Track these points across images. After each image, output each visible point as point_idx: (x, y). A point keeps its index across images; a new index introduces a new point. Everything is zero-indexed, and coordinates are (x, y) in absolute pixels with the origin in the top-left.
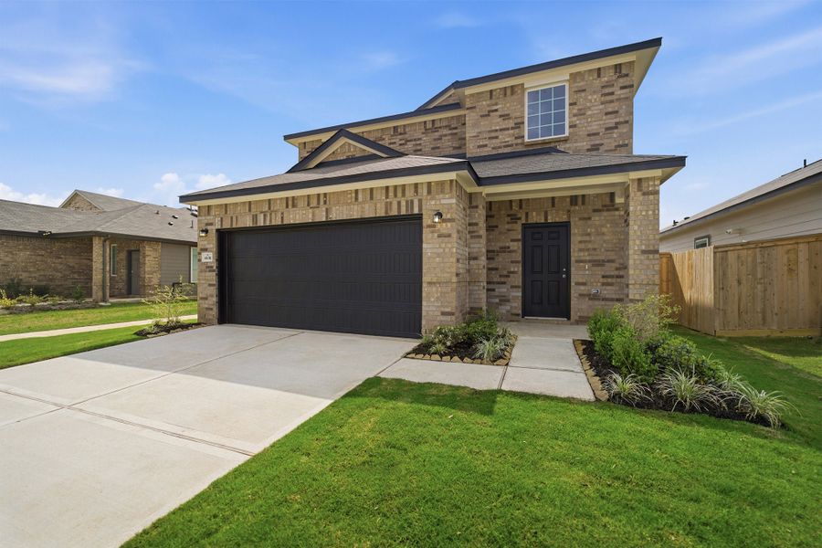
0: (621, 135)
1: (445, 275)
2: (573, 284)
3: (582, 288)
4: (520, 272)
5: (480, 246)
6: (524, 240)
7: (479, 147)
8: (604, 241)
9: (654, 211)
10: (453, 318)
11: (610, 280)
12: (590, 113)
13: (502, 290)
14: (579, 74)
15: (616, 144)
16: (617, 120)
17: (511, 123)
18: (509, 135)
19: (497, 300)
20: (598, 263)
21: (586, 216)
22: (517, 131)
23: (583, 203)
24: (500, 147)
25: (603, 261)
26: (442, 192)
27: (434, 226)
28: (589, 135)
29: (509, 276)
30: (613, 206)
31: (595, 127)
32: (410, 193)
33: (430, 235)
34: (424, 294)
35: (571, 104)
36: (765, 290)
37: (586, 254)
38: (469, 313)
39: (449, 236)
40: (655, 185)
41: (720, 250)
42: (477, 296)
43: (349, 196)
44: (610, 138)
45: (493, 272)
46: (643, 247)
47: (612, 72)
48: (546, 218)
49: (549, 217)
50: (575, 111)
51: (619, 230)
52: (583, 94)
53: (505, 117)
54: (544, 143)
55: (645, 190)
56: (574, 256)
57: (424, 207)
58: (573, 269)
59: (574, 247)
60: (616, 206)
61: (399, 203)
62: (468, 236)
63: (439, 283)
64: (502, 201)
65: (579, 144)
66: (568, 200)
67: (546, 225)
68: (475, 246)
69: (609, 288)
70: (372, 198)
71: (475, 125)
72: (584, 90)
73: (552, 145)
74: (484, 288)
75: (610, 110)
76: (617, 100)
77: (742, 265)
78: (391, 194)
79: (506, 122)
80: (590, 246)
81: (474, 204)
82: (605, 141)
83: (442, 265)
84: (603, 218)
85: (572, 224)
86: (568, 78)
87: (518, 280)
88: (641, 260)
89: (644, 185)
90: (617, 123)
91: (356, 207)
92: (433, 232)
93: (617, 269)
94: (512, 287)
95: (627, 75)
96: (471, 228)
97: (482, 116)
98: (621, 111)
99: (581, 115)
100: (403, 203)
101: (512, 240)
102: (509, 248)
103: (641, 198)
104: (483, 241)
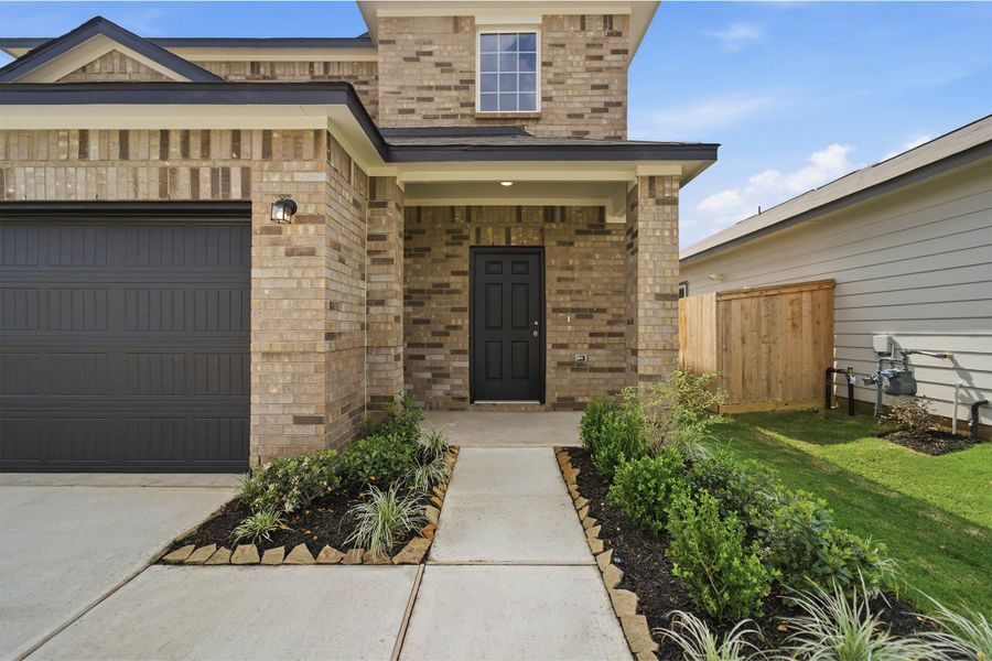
0: (612, 121)
1: (303, 337)
2: (549, 346)
3: (562, 352)
4: (466, 328)
5: (391, 280)
6: (473, 273)
7: (402, 112)
8: (593, 280)
9: (672, 232)
10: (321, 428)
11: (600, 340)
12: (570, 82)
13: (436, 357)
14: (555, 17)
15: (607, 135)
16: (607, 99)
17: (453, 80)
18: (451, 100)
19: (428, 375)
20: (581, 314)
21: (566, 239)
22: (463, 93)
23: (563, 219)
24: (436, 117)
25: (591, 310)
26: (297, 156)
27: (279, 231)
28: (570, 116)
29: (447, 334)
30: (603, 226)
31: (579, 105)
32: (221, 151)
33: (269, 251)
34: (254, 380)
35: (544, 64)
36: (770, 351)
37: (568, 298)
38: (370, 407)
39: (312, 253)
40: (672, 190)
41: (723, 298)
42: (383, 375)
43: (62, 144)
44: (598, 125)
45: (422, 327)
46: (658, 290)
47: (600, 24)
48: (508, 239)
49: (513, 238)
50: (550, 76)
51: (611, 263)
52: (561, 52)
53: (445, 67)
54: (505, 119)
55: (659, 196)
56: (552, 300)
57: (254, 187)
58: (549, 322)
59: (551, 286)
60: (607, 228)
61: (195, 173)
62: (367, 261)
63: (289, 354)
64: (439, 208)
65: (555, 128)
66: (541, 212)
67: (508, 250)
68: (382, 278)
69: (599, 352)
70: (124, 155)
71: (394, 74)
72: (563, 46)
73: (518, 124)
74: (397, 358)
75: (598, 82)
76: (608, 68)
77: (746, 318)
78: (175, 149)
79: (447, 75)
80: (573, 286)
81: (379, 198)
82: (592, 129)
83: (296, 315)
84: (589, 244)
85: (547, 249)
86: (540, 21)
87: (462, 340)
88: (655, 311)
89: (658, 187)
90: (606, 104)
91: (82, 173)
92: (275, 244)
93: (609, 323)
94: (454, 352)
95: (619, 34)
96: (373, 245)
97: (406, 59)
98: (612, 87)
99: (559, 83)
100: (205, 174)
101: (454, 273)
102: (448, 285)
103: (654, 209)
104: (397, 270)
